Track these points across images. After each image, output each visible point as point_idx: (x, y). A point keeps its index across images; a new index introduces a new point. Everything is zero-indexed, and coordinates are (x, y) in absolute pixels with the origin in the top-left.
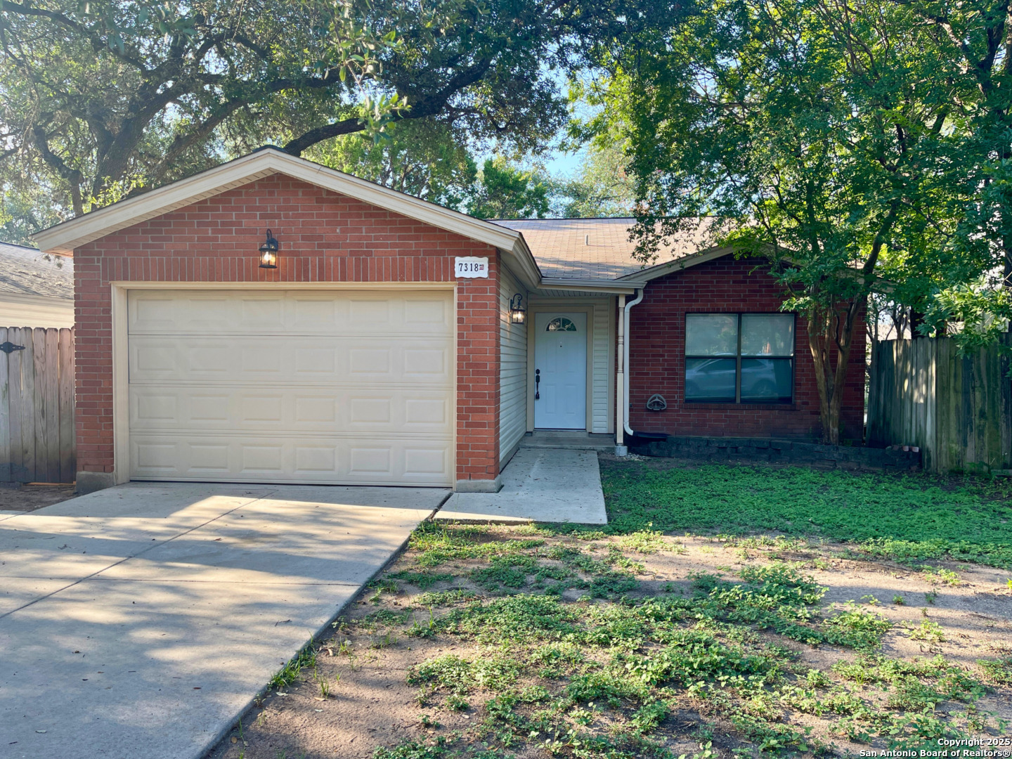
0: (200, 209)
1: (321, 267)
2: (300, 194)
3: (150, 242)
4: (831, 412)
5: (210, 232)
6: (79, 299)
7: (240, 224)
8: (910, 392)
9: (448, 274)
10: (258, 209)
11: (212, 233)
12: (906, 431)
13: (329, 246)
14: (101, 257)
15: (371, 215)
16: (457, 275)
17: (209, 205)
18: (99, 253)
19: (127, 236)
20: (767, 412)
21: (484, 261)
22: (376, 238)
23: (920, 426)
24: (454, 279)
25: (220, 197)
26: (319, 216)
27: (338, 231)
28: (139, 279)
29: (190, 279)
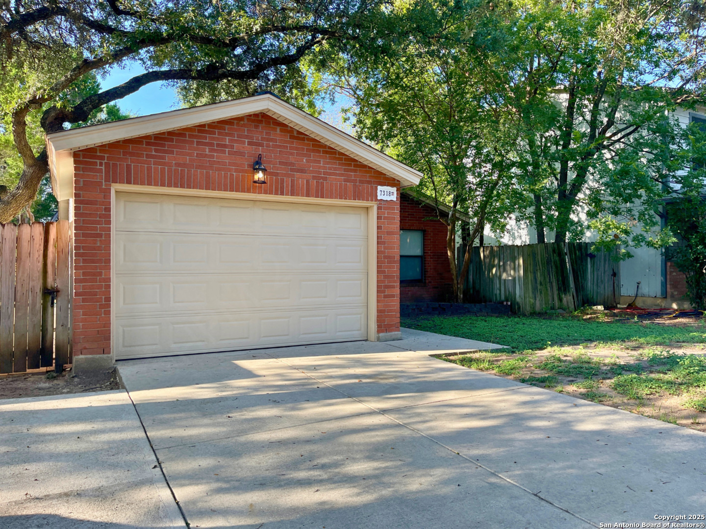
0: (199, 131)
1: (292, 186)
2: (278, 130)
3: (154, 153)
4: (459, 286)
5: (207, 150)
6: (80, 197)
7: (232, 147)
8: (498, 274)
9: (373, 196)
10: (247, 137)
11: (209, 152)
12: (496, 295)
13: (298, 171)
14: (103, 162)
15: (326, 152)
16: (379, 198)
17: (207, 129)
18: (102, 158)
19: (131, 145)
20: (412, 288)
21: (394, 190)
22: (330, 169)
23: (509, 289)
24: (376, 200)
25: (216, 124)
26: (291, 148)
27: (304, 161)
28: (142, 183)
29: (189, 187)
